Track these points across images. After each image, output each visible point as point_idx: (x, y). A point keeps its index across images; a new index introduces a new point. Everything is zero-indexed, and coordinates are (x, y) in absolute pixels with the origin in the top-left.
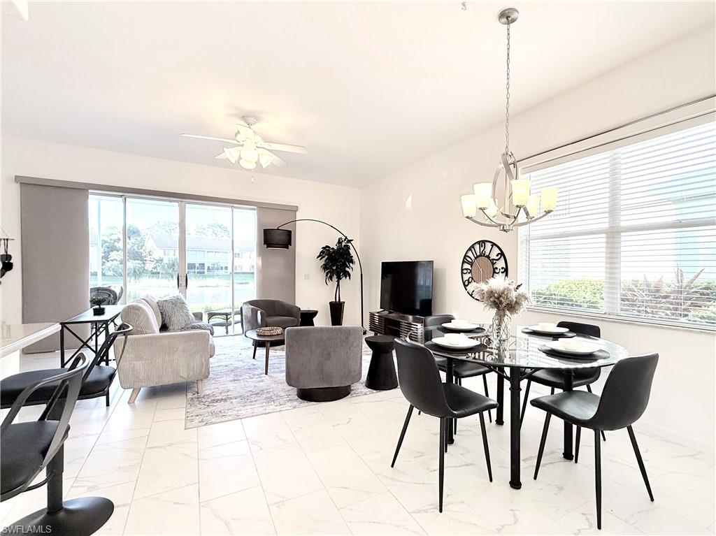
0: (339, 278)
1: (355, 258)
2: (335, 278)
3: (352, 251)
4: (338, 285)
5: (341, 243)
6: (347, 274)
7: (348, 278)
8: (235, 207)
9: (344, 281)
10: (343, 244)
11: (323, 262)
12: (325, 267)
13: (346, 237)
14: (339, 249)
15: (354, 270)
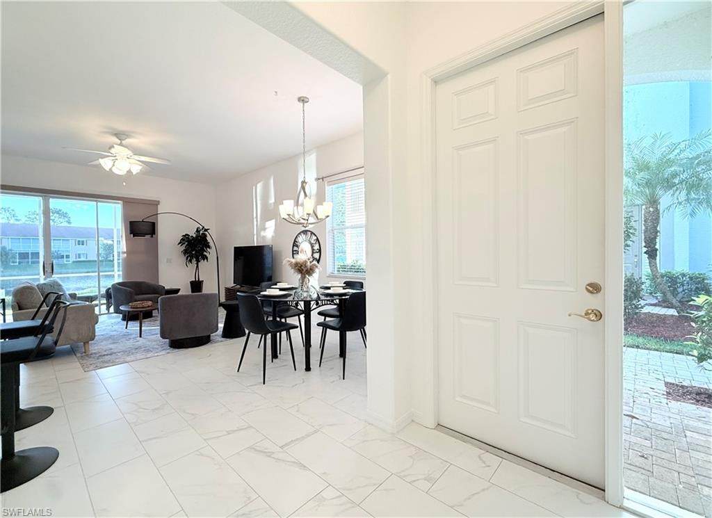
0: (198, 261)
1: (211, 244)
2: (194, 261)
3: (208, 238)
4: (197, 267)
5: (199, 232)
6: (205, 258)
7: (206, 260)
8: (99, 201)
9: (202, 263)
10: (201, 232)
11: (183, 248)
12: (185, 252)
13: (203, 227)
14: (197, 236)
15: (211, 254)
